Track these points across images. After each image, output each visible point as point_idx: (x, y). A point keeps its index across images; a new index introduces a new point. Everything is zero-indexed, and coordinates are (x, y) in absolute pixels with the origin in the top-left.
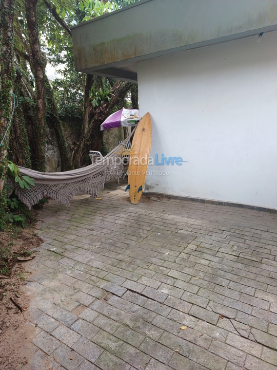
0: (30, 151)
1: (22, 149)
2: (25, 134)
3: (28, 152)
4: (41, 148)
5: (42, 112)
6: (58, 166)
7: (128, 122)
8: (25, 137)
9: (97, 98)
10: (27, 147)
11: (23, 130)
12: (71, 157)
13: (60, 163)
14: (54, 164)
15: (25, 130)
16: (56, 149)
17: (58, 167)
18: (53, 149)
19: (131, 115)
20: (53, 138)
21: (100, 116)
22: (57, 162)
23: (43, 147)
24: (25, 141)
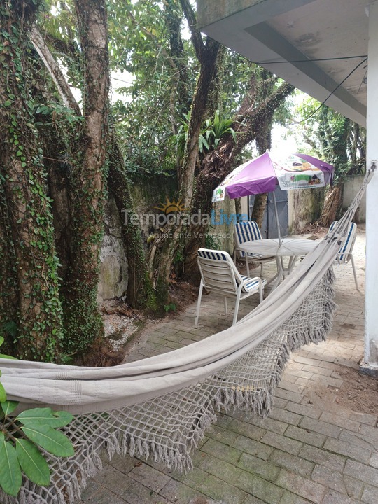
0: (60, 270)
1: (32, 266)
2: (43, 215)
3: (54, 275)
4: (89, 251)
5: (97, 151)
6: (121, 278)
7: (293, 178)
8: (44, 227)
9: (208, 133)
10: (49, 260)
11: (38, 200)
12: (148, 261)
13: (125, 273)
14: (112, 277)
15: (46, 202)
16: (116, 244)
17: (120, 282)
18: (111, 244)
19: (294, 164)
20: (111, 220)
21: (214, 170)
22: (119, 271)
23: (95, 247)
24: (42, 238)
